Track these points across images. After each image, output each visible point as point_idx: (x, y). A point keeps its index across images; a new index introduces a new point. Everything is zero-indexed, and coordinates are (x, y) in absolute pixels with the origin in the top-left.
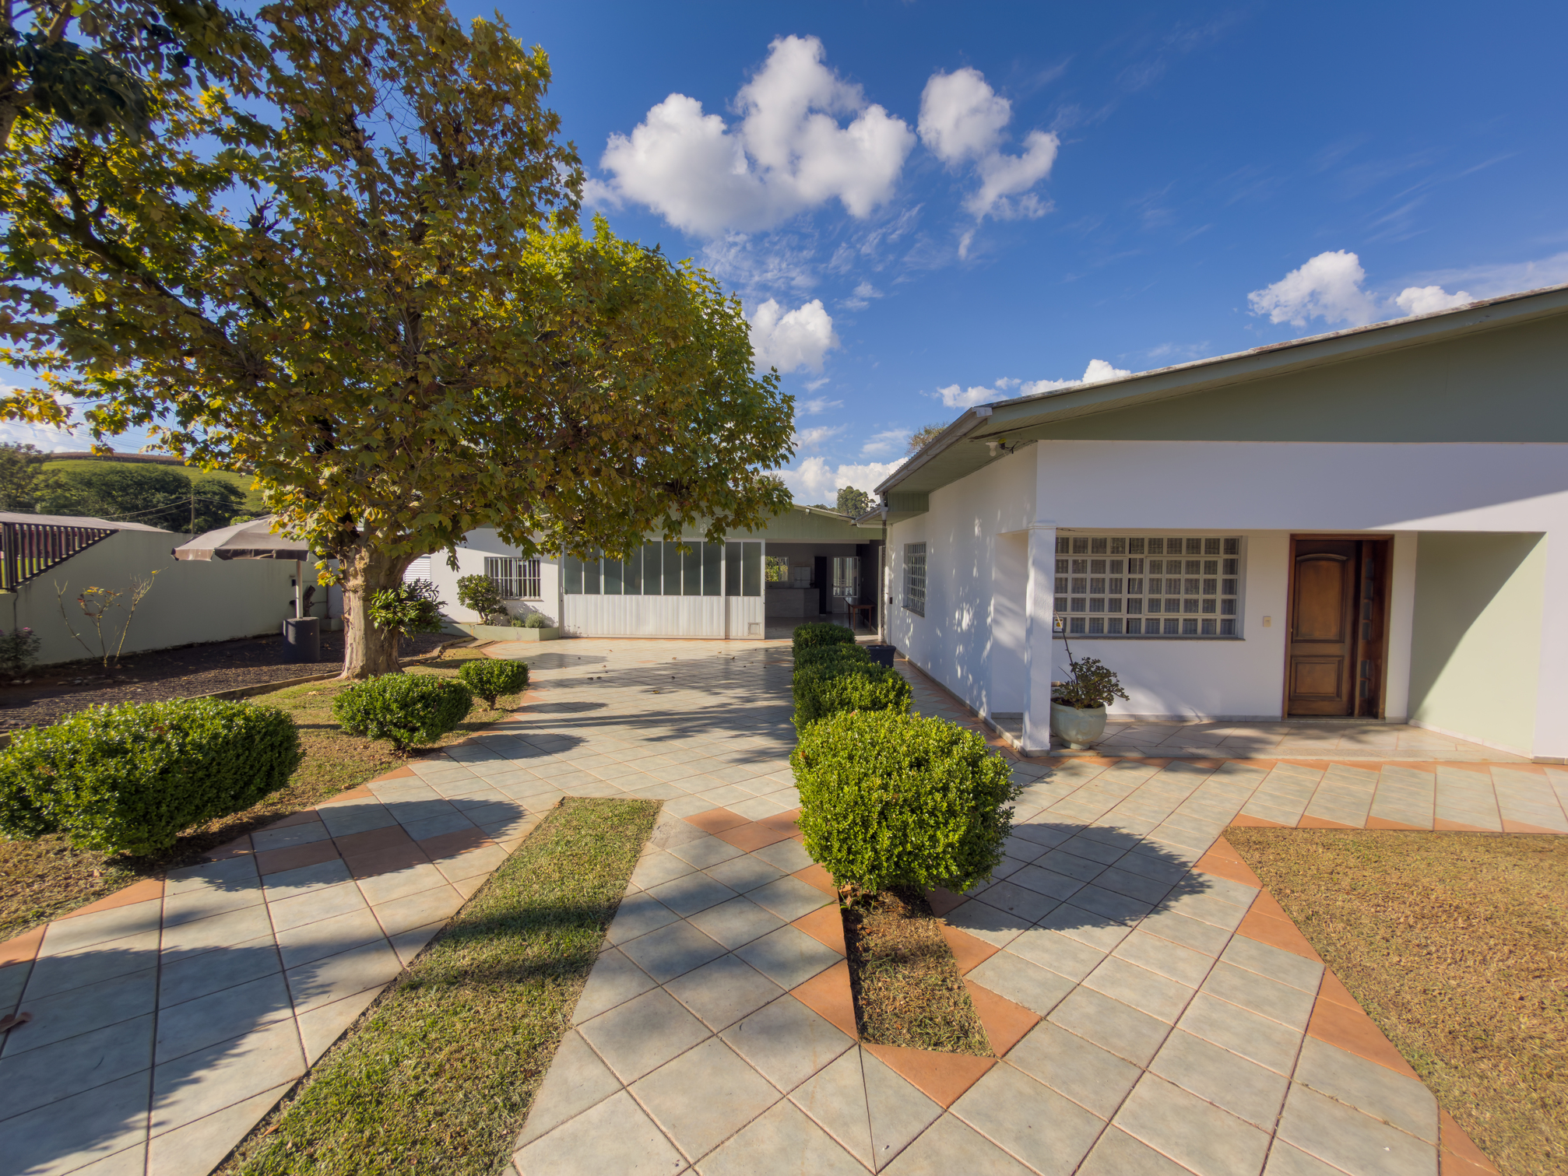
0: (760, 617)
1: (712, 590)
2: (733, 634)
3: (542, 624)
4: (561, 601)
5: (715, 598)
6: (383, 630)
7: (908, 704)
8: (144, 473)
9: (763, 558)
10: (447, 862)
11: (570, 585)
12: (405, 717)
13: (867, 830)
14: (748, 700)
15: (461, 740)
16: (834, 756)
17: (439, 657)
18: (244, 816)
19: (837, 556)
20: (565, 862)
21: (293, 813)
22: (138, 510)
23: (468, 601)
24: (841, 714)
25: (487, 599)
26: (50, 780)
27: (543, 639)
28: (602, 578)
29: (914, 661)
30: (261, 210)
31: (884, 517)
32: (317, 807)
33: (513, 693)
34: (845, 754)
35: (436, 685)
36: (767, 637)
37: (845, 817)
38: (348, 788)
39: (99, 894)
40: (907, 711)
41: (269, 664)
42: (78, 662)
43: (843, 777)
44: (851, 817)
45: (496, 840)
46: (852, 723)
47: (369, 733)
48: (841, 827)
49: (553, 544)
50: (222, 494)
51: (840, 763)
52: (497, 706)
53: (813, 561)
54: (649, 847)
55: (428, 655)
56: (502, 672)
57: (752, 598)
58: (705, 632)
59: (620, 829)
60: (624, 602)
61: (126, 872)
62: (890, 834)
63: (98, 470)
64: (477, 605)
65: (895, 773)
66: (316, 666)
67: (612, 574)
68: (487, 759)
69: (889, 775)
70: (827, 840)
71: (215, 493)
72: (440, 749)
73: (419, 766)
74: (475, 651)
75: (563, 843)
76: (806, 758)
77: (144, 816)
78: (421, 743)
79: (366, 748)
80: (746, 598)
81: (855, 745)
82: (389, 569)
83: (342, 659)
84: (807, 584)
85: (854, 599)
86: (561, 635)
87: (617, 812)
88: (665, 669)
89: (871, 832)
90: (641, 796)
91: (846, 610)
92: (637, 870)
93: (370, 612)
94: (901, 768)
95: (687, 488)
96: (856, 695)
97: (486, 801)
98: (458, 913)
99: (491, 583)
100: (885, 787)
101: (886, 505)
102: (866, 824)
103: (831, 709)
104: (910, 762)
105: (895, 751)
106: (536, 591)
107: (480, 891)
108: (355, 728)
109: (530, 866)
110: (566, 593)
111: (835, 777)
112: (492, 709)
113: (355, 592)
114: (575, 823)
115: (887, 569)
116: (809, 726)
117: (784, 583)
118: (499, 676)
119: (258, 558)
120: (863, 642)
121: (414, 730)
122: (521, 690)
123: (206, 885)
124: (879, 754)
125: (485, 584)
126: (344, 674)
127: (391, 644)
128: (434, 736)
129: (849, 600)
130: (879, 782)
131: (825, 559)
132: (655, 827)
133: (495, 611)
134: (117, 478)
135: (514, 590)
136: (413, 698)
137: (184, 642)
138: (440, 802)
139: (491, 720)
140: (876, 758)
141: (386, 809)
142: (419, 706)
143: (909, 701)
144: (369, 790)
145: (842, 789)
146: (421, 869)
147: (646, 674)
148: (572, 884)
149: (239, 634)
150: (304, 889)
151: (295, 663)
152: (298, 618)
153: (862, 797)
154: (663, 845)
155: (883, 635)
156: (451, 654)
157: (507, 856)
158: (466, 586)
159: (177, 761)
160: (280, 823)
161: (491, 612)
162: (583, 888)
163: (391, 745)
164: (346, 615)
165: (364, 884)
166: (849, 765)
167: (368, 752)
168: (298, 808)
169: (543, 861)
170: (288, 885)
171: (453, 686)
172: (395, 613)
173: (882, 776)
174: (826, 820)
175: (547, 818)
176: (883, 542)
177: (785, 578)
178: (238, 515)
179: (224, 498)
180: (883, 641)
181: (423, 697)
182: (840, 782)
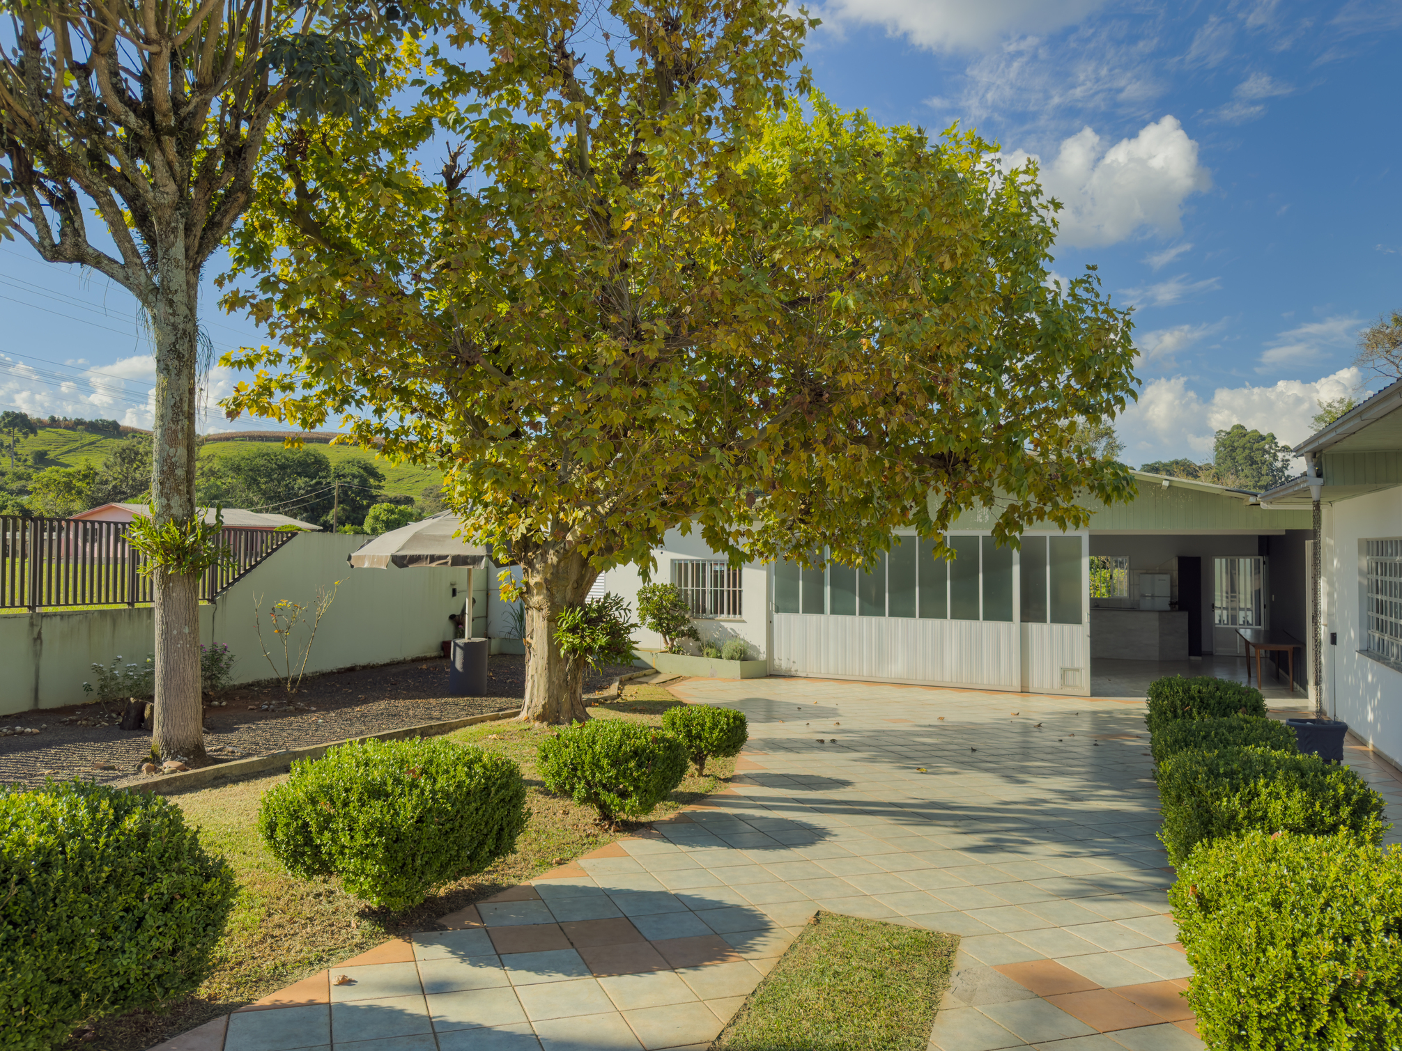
0: (1082, 657)
1: (998, 612)
2: (1034, 684)
3: (743, 655)
4: (770, 622)
5: (1002, 625)
6: (567, 659)
7: (1378, 830)
8: (288, 455)
9: (1085, 562)
10: (691, 973)
11: (783, 601)
12: (616, 778)
13: (1309, 1021)
14: (1073, 796)
15: (671, 815)
16: (1248, 899)
17: (619, 696)
18: (466, 883)
19: (1220, 555)
20: (837, 1000)
21: (511, 886)
22: (281, 500)
23: (649, 620)
24: (1255, 836)
25: (674, 618)
26: (329, 819)
27: (746, 676)
28: (827, 590)
29: (1388, 751)
30: (454, 158)
31: (1315, 493)
32: (534, 882)
33: (727, 755)
34: (1267, 897)
35: (650, 739)
36: (1095, 693)
37: (1271, 995)
38: (559, 863)
39: (360, 946)
40: (1375, 841)
41: (435, 696)
42: (258, 683)
43: (1265, 932)
44: (1281, 996)
45: (744, 955)
46: (1276, 851)
47: (575, 794)
48: (1265, 1009)
49: (766, 543)
50: (361, 476)
51: (1258, 911)
52: (705, 772)
53: (1174, 564)
54: (948, 999)
55: (606, 693)
56: (715, 725)
57: (1067, 628)
58: (987, 677)
59: (904, 967)
60: (860, 625)
61: (377, 928)
62: (1353, 1032)
63: (245, 454)
64: (660, 624)
65: (1358, 938)
66: (485, 701)
67: (842, 582)
68: (710, 845)
69: (1348, 939)
70: (1240, 1027)
71: (354, 476)
72: (650, 825)
73: (631, 844)
74: (660, 690)
75: (830, 973)
76: (1200, 897)
77: (402, 868)
78: (633, 813)
79: (566, 813)
80: (1056, 627)
81: (1282, 886)
82: (577, 581)
83: (521, 695)
84: (1164, 604)
85: (1256, 633)
86: (770, 673)
87: (895, 943)
88: (929, 735)
89: (1317, 1025)
90: (927, 925)
91: (1241, 650)
92: (936, 1027)
93: (555, 635)
94: (1368, 931)
95: (965, 461)
96: (1277, 806)
97: (719, 902)
98: (719, 1038)
99: (679, 595)
100: (1341, 958)
101: (1319, 475)
102: (1307, 1010)
103: (1231, 826)
104: (1386, 924)
105: (1356, 903)
106: (736, 608)
107: (738, 1016)
108: (561, 787)
109: (794, 997)
110: (777, 611)
111: (1252, 931)
112: (701, 775)
113: (540, 609)
114: (840, 949)
115: (1323, 584)
116: (1198, 848)
117: (1120, 600)
118: (712, 729)
119: (434, 565)
120: (1279, 712)
121: (623, 795)
122: (737, 751)
123: (450, 955)
124: (1327, 904)
125: (671, 597)
126: (523, 715)
127: (575, 678)
128: (647, 807)
129: (1247, 634)
130: (1329, 947)
131: (1197, 561)
132: (954, 972)
133: (683, 634)
134: (262, 462)
135: (708, 606)
136: (625, 753)
137: (348, 665)
138: (664, 894)
139: (702, 791)
140: (1322, 911)
141: (608, 895)
142: (632, 764)
143: (1379, 824)
144: (582, 869)
145: (1264, 951)
146: (663, 976)
147: (901, 741)
148: (852, 1030)
149: (399, 656)
150: (544, 978)
151: (463, 696)
152: (466, 640)
153: (1299, 968)
154: (969, 998)
155: (1319, 701)
156: (633, 692)
157: (761, 979)
158: (648, 599)
159: (430, 810)
160: (501, 896)
161: (677, 636)
162: (866, 1036)
163: (594, 813)
164: (528, 639)
165: (608, 982)
166: (1273, 915)
167: (569, 819)
168: (514, 881)
169: (809, 992)
170: (529, 970)
171: (668, 740)
172: (582, 637)
173: (1334, 938)
174: (1239, 996)
175: (801, 937)
176: (1314, 534)
177: (1122, 590)
178: (377, 502)
179: (364, 482)
180: (1320, 712)
181: (636, 753)
182: (1260, 939)
